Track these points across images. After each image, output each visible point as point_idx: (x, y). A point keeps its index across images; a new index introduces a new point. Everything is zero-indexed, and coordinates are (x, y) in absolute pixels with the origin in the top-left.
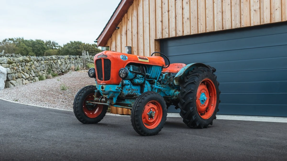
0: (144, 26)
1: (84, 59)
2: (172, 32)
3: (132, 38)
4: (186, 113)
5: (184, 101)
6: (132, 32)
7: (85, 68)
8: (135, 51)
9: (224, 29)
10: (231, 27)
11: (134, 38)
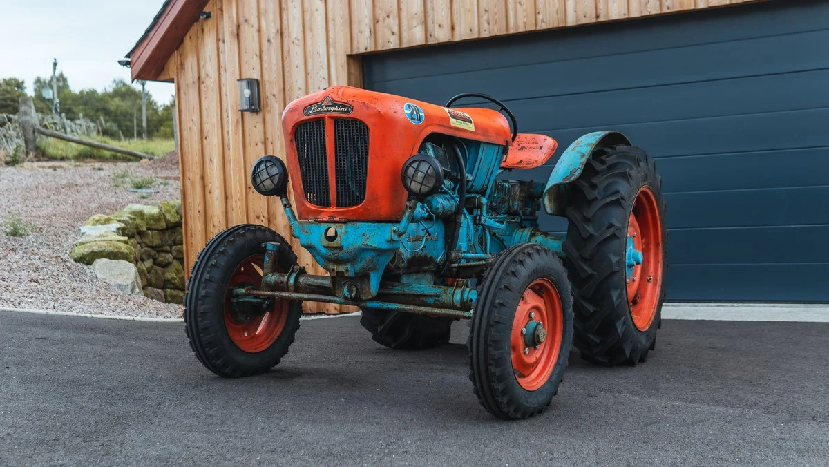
0: (306, 9)
1: (27, 126)
2: (410, 28)
3: (261, 52)
4: (595, 312)
5: (589, 271)
6: (259, 31)
7: (32, 155)
8: (274, 95)
9: (602, 19)
10: (627, 13)
11: (269, 50)
